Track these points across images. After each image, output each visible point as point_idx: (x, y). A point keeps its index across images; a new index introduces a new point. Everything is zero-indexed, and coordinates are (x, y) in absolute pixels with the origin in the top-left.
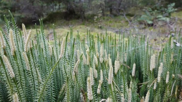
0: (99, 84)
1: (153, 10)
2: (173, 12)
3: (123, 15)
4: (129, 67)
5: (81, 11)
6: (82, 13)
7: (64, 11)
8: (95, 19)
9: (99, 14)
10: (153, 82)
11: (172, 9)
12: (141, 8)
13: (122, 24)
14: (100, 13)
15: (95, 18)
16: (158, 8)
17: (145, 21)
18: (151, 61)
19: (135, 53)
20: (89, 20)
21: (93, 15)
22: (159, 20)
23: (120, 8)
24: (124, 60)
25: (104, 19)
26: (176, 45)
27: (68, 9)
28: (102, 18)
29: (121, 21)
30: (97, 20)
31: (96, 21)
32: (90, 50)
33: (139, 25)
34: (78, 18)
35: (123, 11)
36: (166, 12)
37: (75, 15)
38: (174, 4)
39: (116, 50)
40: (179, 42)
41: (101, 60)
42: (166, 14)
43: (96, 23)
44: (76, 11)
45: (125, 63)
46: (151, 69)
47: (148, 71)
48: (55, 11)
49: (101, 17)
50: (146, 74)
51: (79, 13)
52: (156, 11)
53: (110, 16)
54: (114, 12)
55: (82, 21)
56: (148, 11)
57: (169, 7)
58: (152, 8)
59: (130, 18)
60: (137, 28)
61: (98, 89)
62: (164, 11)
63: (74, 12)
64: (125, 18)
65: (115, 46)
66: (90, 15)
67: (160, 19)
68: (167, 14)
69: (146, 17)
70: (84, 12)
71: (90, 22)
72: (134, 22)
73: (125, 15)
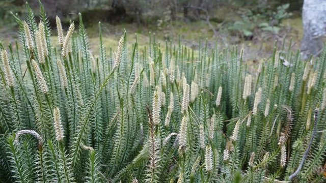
0: (168, 112)
1: (254, 13)
2: (286, 18)
3: (205, 20)
4: (212, 94)
5: (136, 10)
6: (138, 13)
7: (107, 8)
8: (159, 25)
9: (166, 17)
10: (246, 117)
11: (284, 13)
12: (236, 9)
13: (203, 34)
14: (166, 15)
15: (159, 22)
16: (262, 11)
17: (241, 31)
18: (245, 85)
19: (222, 75)
20: (150, 26)
21: (156, 19)
22: (262, 31)
23: (200, 8)
24: (205, 84)
25: (174, 25)
26: (284, 63)
27: (115, 6)
28: (171, 22)
29: (202, 30)
30: (162, 26)
31: (160, 28)
32: (156, 63)
33: (230, 37)
34: (131, 21)
35: (205, 13)
36: (274, 18)
37: (126, 15)
38: (287, 6)
39: (194, 68)
40: (288, 60)
41: (172, 78)
42: (274, 21)
43: (160, 30)
44: (127, 9)
45: (206, 88)
46: (244, 97)
47: (240, 101)
48: (91, 8)
49: (169, 21)
50: (237, 106)
51: (132, 13)
52: (258, 15)
53: (184, 20)
54: (191, 14)
55: (138, 26)
56: (245, 14)
57: (280, 10)
58: (253, 9)
59: (216, 26)
60: (227, 42)
61: (166, 120)
62: (271, 16)
63: (125, 11)
64: (208, 25)
65: (192, 63)
66: (150, 18)
67: (264, 29)
68: (276, 21)
69: (242, 24)
70: (140, 12)
71: (151, 28)
72: (223, 33)
73: (208, 19)
